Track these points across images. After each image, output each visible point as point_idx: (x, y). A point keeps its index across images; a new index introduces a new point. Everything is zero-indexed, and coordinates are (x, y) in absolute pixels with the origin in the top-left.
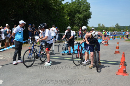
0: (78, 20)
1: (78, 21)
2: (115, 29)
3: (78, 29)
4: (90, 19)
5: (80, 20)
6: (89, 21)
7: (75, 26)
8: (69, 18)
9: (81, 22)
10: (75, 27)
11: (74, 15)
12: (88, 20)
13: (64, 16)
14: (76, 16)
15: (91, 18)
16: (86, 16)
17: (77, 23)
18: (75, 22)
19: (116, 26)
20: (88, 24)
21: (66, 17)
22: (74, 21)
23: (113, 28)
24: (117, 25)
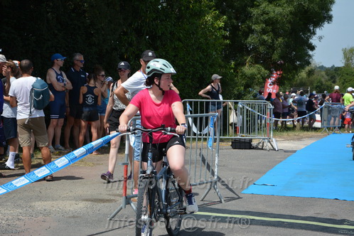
0: (264, 32)
1: (265, 37)
4: (326, 24)
5: (273, 31)
6: (320, 38)
8: (222, 24)
9: (280, 39)
11: (246, 6)
12: (314, 33)
13: (200, 14)
14: (255, 11)
15: (330, 18)
16: (306, 12)
17: (262, 49)
18: (252, 40)
20: (310, 53)
21: (208, 18)
22: (247, 36)
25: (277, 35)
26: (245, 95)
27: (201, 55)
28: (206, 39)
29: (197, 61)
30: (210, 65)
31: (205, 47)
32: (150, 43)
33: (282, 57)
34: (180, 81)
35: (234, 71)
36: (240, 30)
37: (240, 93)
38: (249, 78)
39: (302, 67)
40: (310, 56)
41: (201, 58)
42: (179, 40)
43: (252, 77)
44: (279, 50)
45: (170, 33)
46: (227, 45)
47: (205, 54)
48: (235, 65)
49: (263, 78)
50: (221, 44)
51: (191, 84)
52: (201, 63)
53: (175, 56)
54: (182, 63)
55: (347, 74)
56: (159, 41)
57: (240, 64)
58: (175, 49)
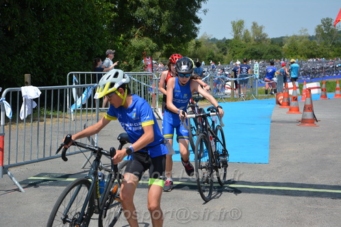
0: (152, 5)
1: (152, 10)
2: (315, 47)
3: (153, 51)
5: (160, 4)
6: (205, 11)
7: (140, 37)
9: (167, 13)
10: (136, 42)
12: (199, 7)
17: (149, 22)
18: (139, 13)
19: (319, 29)
20: (197, 26)
22: (134, 8)
23: (306, 44)
24: (328, 28)
25: (164, 8)
26: (135, 67)
27: (89, 28)
28: (93, 12)
29: (85, 33)
30: (99, 38)
31: (92, 19)
32: (35, 16)
33: (169, 30)
35: (124, 44)
36: (128, 3)
37: (130, 66)
38: (138, 50)
39: (189, 39)
40: (196, 29)
41: (89, 31)
42: (66, 12)
43: (141, 50)
44: (167, 24)
45: (56, 6)
46: (115, 17)
47: (93, 26)
48: (125, 38)
49: (151, 50)
50: (109, 17)
51: (80, 57)
52: (89, 36)
54: (69, 35)
55: (237, 46)
57: (129, 37)
58: (61, 21)
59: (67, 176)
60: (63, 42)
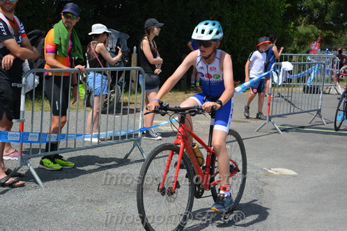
1: (320, 1)
7: (306, 24)
9: (332, 3)
10: (302, 29)
26: (300, 51)
27: (269, 17)
29: (265, 22)
33: (333, 19)
34: (251, 38)
35: (294, 30)
38: (304, 36)
43: (307, 35)
44: (332, 13)
46: (289, 8)
47: (272, 16)
48: (294, 25)
49: (315, 36)
50: (284, 7)
52: (268, 23)
53: (247, 18)
56: (237, 6)
57: (297, 25)
58: (248, 12)
59: (303, 127)
60: (248, 29)
